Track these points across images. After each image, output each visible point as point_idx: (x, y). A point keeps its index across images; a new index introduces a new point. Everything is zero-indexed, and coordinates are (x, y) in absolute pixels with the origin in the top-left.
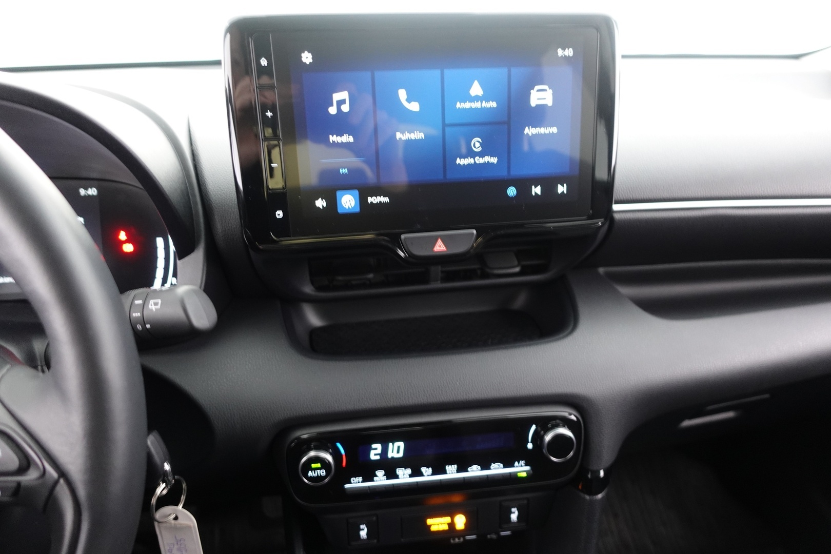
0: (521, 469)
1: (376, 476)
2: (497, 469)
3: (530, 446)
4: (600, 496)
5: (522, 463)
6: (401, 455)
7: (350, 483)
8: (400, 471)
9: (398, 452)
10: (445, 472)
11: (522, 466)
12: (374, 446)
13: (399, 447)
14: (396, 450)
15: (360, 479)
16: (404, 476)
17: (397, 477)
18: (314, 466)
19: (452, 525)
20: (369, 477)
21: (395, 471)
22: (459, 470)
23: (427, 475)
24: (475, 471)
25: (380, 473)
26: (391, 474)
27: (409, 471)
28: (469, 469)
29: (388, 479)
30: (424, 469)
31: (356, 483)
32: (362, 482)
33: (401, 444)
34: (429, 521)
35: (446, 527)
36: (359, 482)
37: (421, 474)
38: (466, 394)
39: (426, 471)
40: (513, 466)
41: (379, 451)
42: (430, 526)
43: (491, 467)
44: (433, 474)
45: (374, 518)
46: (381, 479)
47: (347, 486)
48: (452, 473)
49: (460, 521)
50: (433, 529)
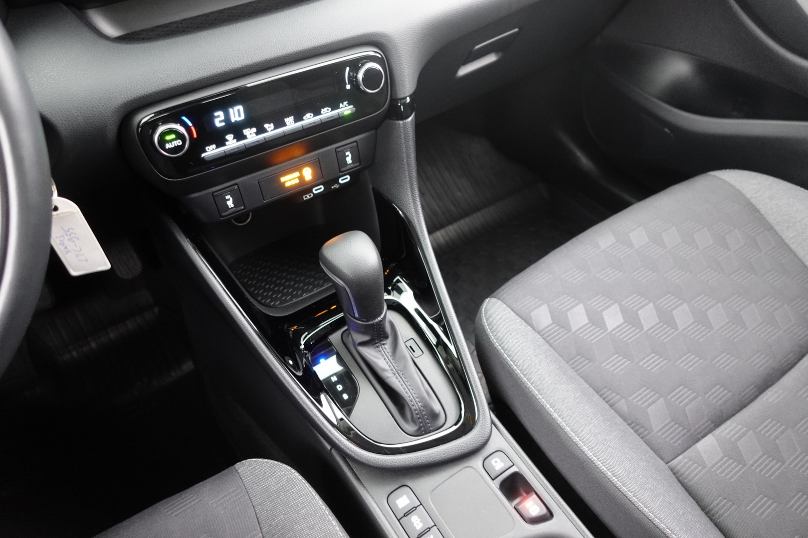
0: (346, 109)
1: (227, 141)
2: (327, 113)
3: (348, 87)
4: (410, 119)
5: (345, 103)
6: (243, 117)
7: (206, 151)
8: (246, 132)
9: (239, 116)
10: (285, 125)
11: (345, 106)
12: (216, 114)
13: (239, 111)
14: (237, 113)
15: (214, 146)
16: (251, 136)
17: (245, 137)
18: (168, 138)
19: (301, 178)
20: (221, 142)
21: (243, 133)
22: (296, 121)
23: (271, 131)
24: (309, 119)
25: (230, 137)
26: (240, 136)
27: (254, 130)
28: (304, 118)
29: (238, 141)
30: (266, 126)
31: (211, 151)
32: (216, 148)
33: (240, 108)
34: (283, 179)
35: (297, 181)
36: (213, 149)
37: (265, 131)
38: (284, 49)
39: (269, 127)
40: (338, 108)
41: (222, 117)
42: (284, 183)
43: (322, 112)
44: (275, 128)
45: (236, 187)
46: (232, 143)
47: (203, 155)
48: (290, 124)
49: (308, 173)
50: (287, 184)
